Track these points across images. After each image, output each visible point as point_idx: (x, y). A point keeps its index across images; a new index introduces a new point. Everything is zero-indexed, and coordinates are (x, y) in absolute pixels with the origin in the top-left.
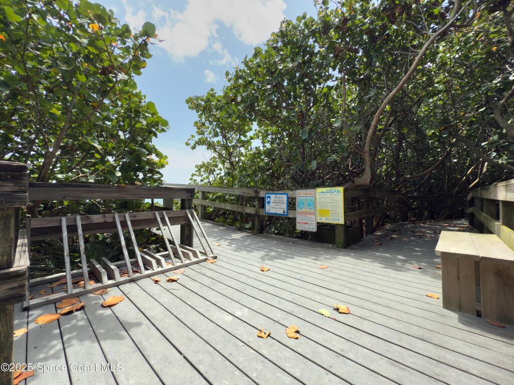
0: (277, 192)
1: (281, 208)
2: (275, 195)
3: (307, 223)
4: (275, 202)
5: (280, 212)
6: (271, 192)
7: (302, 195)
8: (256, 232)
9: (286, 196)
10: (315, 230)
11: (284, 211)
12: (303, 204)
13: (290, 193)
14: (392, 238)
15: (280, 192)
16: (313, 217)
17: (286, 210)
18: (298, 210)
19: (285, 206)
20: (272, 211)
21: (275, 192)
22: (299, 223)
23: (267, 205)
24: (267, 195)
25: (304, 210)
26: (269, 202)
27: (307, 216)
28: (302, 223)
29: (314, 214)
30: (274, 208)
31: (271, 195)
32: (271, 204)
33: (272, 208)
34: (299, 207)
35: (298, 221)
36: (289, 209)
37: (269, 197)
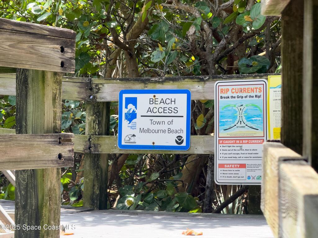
0: (159, 87)
1: (170, 131)
2: (151, 96)
3: (243, 166)
4: (150, 115)
5: (169, 140)
6: (139, 86)
7: (229, 94)
8: (88, 206)
9: (185, 96)
11: (180, 137)
12: (235, 118)
13: (196, 88)
15: (168, 86)
17: (184, 135)
18: (220, 132)
19: (181, 124)
21: (150, 87)
22: (222, 166)
23: (125, 123)
24: (125, 96)
25: (235, 132)
26: (132, 117)
27: (245, 146)
28: (231, 166)
29: (262, 141)
30: (148, 131)
31: (138, 96)
32: (138, 120)
33: (142, 131)
34: (224, 124)
35: (218, 161)
36: (194, 133)
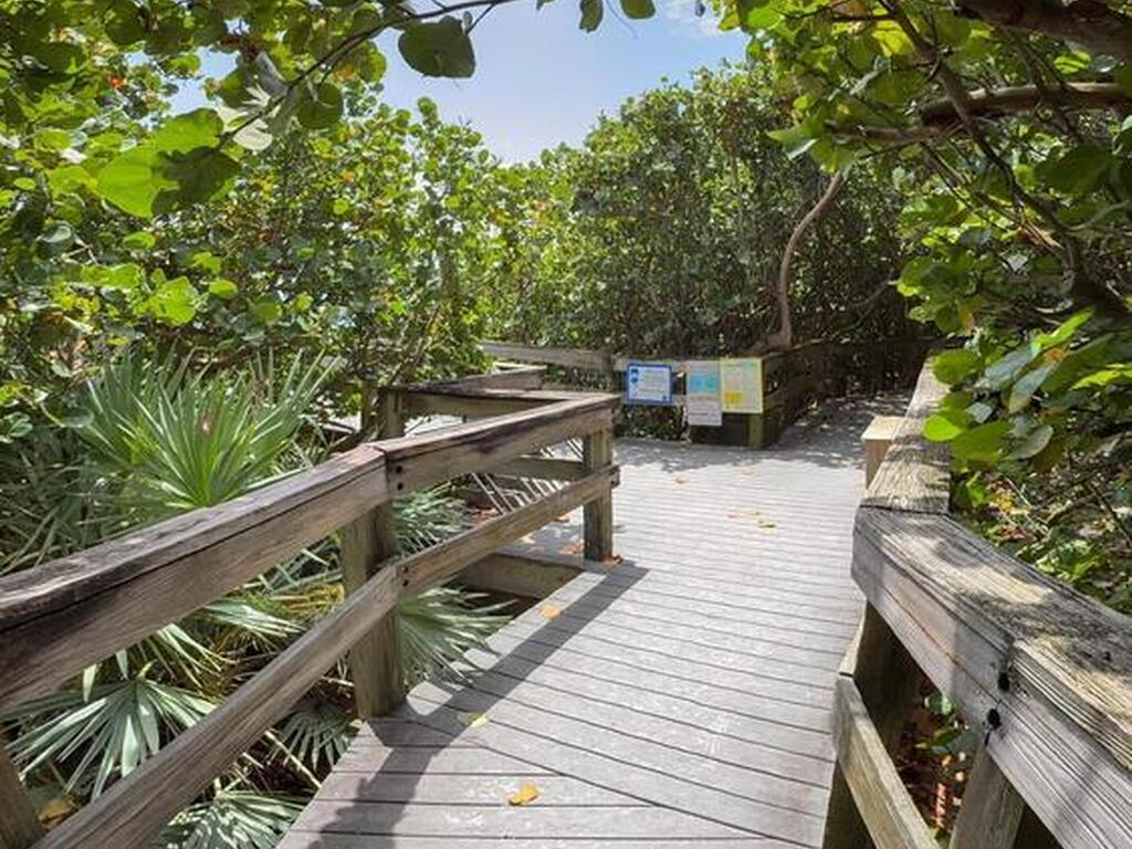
1: (659, 392)
2: (647, 368)
3: (705, 414)
4: (647, 381)
5: (657, 397)
6: (640, 362)
9: (667, 369)
10: (719, 424)
11: (665, 396)
12: (699, 384)
13: (675, 364)
14: (822, 430)
15: (657, 363)
16: (715, 405)
17: (668, 395)
18: (690, 394)
19: (666, 387)
20: (642, 396)
21: (646, 363)
22: (692, 414)
23: (631, 384)
24: (631, 368)
25: (699, 393)
26: (635, 380)
27: (706, 403)
29: (717, 400)
30: (645, 390)
31: (639, 369)
32: (639, 382)
33: (641, 390)
34: (692, 389)
35: (689, 411)
36: (674, 393)
37: (635, 371)
